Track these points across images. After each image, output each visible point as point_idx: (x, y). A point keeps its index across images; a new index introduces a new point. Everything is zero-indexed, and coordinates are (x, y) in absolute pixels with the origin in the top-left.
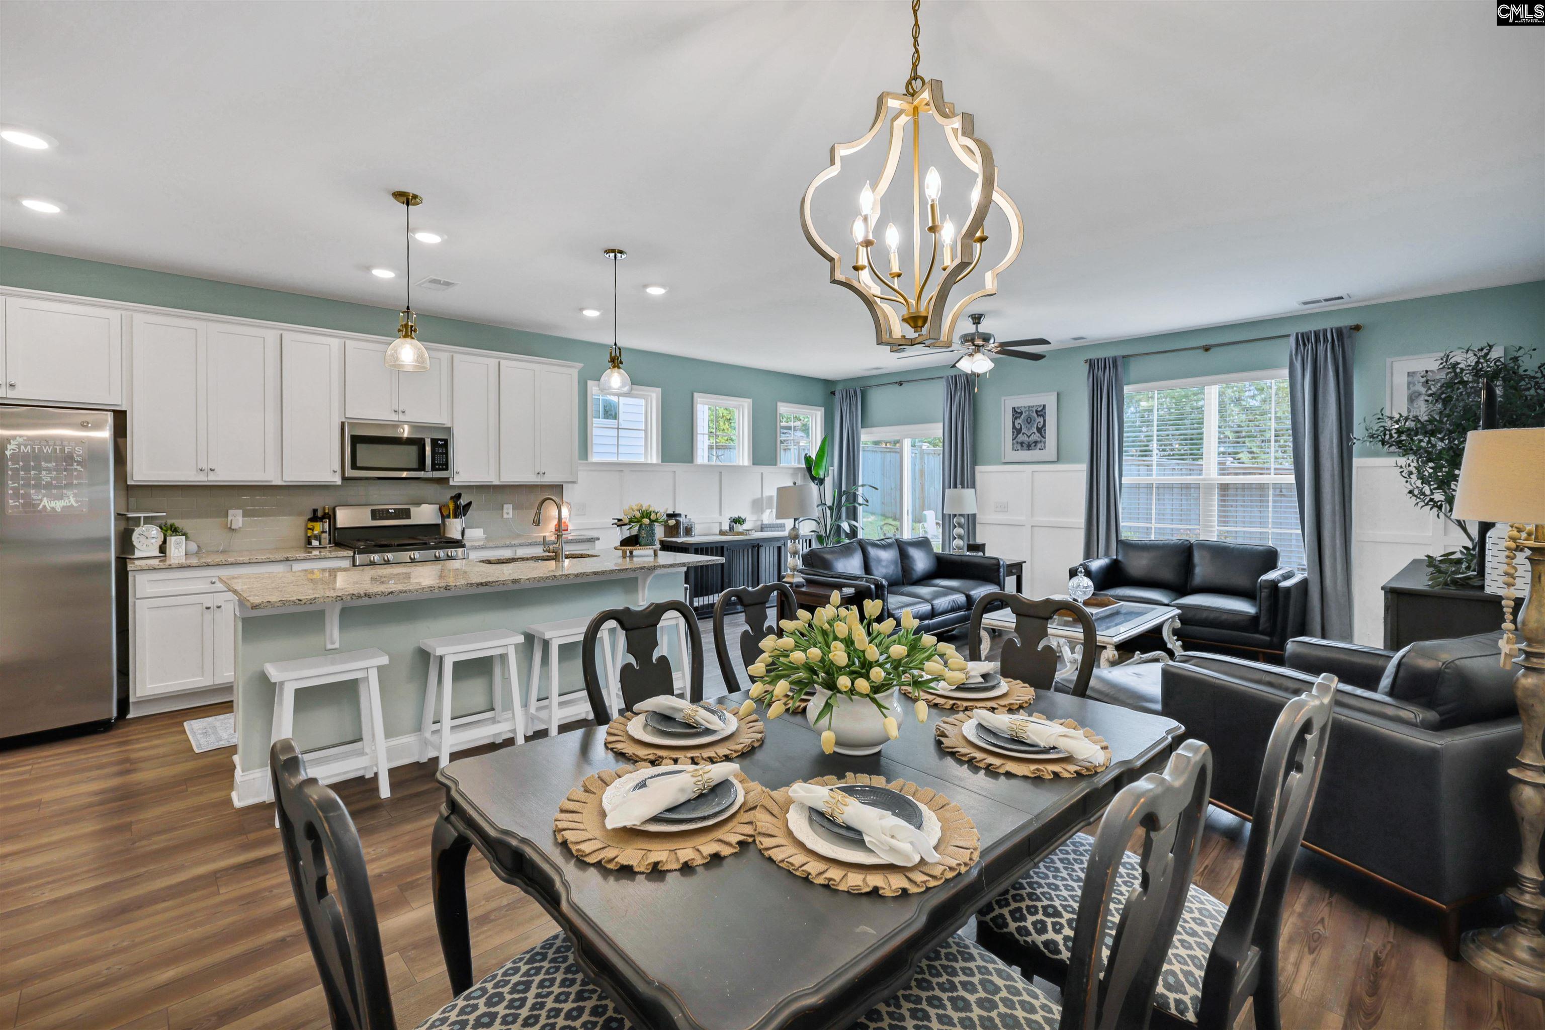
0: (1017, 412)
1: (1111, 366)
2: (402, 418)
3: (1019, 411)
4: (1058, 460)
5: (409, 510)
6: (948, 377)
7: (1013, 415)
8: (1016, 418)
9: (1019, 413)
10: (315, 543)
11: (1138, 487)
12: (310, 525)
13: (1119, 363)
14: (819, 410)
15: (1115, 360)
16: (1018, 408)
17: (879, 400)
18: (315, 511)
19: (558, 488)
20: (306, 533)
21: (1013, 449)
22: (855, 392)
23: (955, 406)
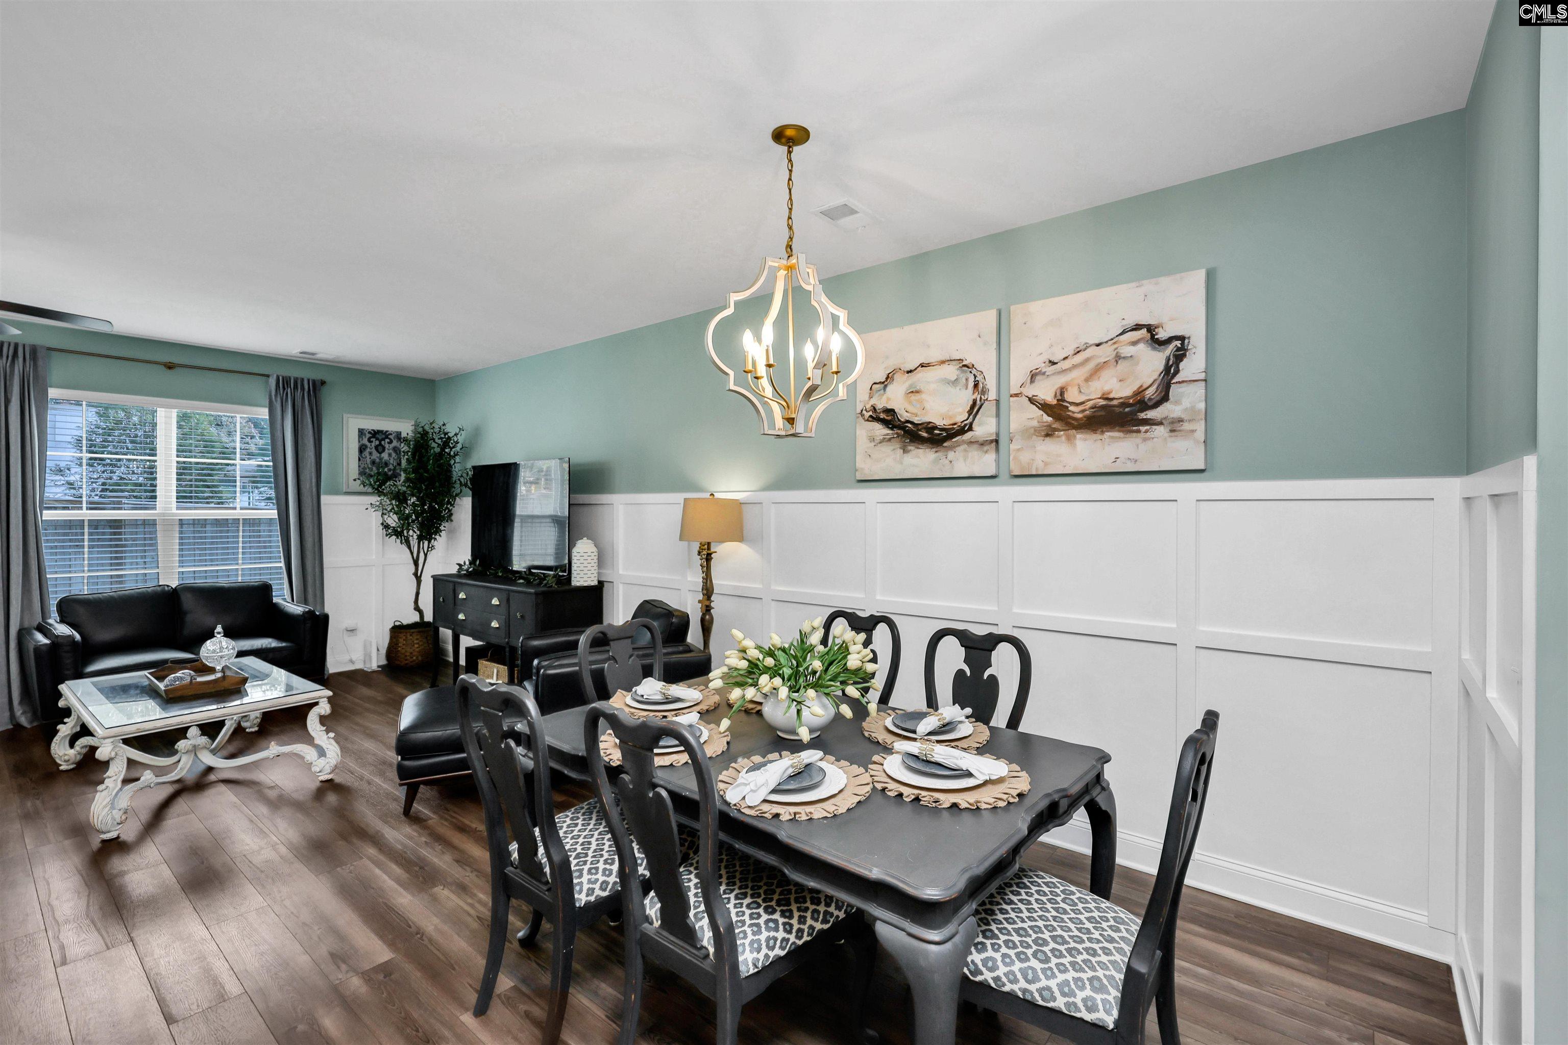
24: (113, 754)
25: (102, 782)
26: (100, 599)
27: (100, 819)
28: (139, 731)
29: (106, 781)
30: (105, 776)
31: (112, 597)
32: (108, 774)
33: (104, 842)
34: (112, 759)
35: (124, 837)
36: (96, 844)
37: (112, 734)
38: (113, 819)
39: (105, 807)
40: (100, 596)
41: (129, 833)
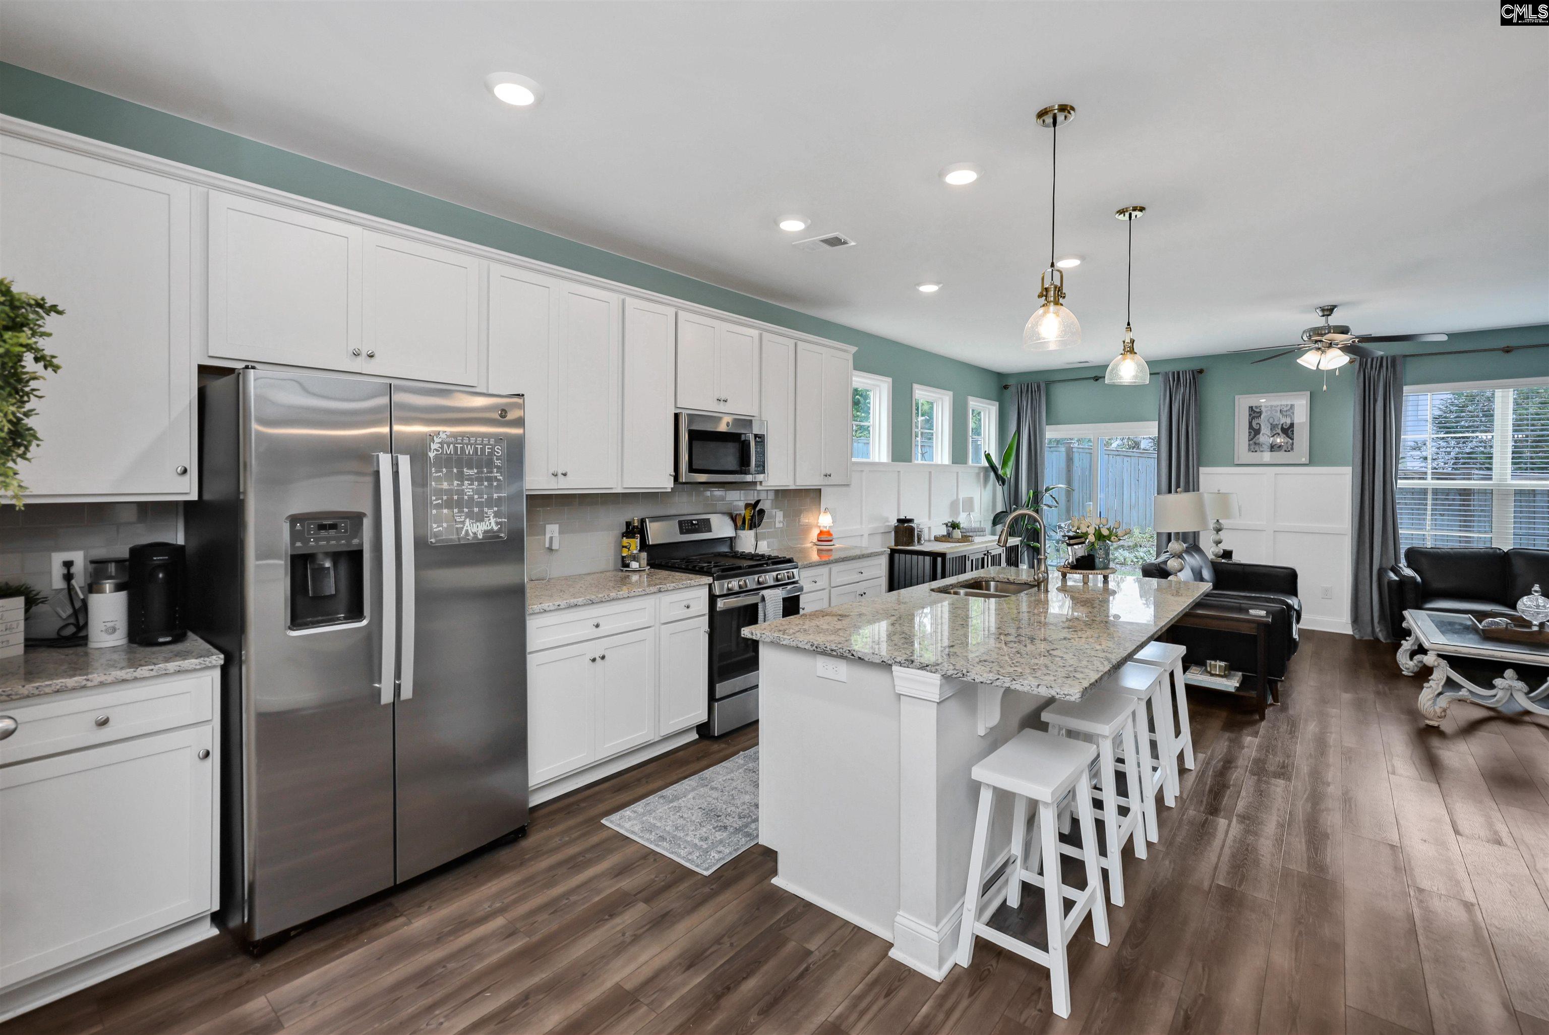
0: (1255, 412)
1: (1389, 366)
2: (722, 408)
3: (1258, 410)
4: (1311, 462)
5: (708, 520)
6: (1167, 374)
7: (1250, 415)
8: (1253, 418)
9: (1258, 413)
10: (634, 565)
11: (1412, 491)
12: (625, 541)
13: (1397, 362)
14: (993, 405)
15: (1394, 359)
16: (1256, 407)
17: (1064, 396)
18: (628, 524)
19: (816, 493)
20: (621, 552)
21: (1249, 450)
22: (1039, 387)
23: (1177, 405)
24: (1436, 664)
25: (1428, 681)
26: (1438, 553)
27: (1425, 707)
28: (1456, 651)
29: (1430, 682)
30: (1430, 678)
31: (1448, 552)
32: (1432, 677)
33: (1428, 725)
34: (1436, 667)
35: (1442, 728)
36: (1422, 725)
37: (1435, 648)
38: (1435, 711)
39: (1429, 700)
40: (1439, 550)
41: (1447, 726)
